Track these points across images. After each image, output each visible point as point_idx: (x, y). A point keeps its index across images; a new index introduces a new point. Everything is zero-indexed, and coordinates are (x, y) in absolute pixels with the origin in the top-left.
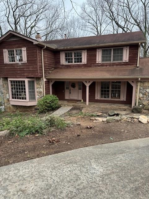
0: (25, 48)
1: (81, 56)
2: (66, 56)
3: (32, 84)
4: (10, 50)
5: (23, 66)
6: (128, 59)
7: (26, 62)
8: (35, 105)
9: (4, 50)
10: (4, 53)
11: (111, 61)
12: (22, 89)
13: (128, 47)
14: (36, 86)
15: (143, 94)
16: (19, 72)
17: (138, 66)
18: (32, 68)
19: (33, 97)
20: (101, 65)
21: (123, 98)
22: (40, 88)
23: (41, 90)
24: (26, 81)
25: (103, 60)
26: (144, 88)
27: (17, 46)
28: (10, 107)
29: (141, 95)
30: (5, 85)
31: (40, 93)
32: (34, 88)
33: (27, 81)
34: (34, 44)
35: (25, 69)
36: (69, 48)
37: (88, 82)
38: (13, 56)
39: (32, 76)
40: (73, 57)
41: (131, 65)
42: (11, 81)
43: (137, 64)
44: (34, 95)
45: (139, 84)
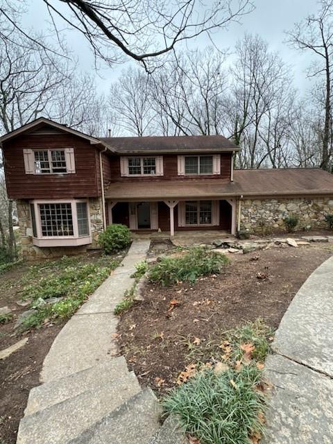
0: (72, 150)
1: (154, 164)
2: (130, 164)
3: (82, 209)
4: (38, 150)
5: (67, 179)
6: (219, 170)
7: (74, 172)
8: (89, 243)
9: (25, 151)
10: (25, 156)
11: (197, 172)
12: (64, 217)
13: (219, 155)
14: (89, 211)
15: (245, 216)
16: (58, 189)
17: (232, 180)
18: (85, 182)
19: (84, 231)
20: (185, 179)
21: (216, 222)
22: (98, 215)
23: (100, 217)
24: (74, 203)
25: (186, 172)
26: (245, 208)
27: (54, 144)
28: (34, 252)
29: (243, 217)
30: (22, 212)
31: (98, 222)
32: (85, 216)
33: (75, 205)
34: (91, 143)
35: (71, 185)
36: (136, 151)
37: (172, 202)
38: (44, 161)
39: (85, 195)
40: (142, 165)
41: (223, 178)
42: (41, 206)
43: (230, 178)
44: (86, 227)
45: (240, 202)
